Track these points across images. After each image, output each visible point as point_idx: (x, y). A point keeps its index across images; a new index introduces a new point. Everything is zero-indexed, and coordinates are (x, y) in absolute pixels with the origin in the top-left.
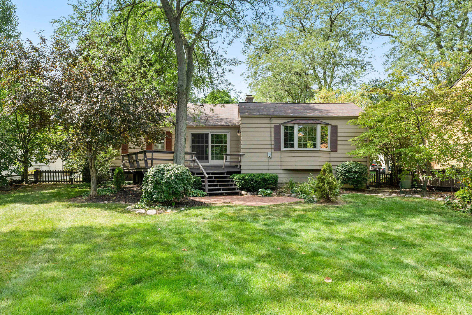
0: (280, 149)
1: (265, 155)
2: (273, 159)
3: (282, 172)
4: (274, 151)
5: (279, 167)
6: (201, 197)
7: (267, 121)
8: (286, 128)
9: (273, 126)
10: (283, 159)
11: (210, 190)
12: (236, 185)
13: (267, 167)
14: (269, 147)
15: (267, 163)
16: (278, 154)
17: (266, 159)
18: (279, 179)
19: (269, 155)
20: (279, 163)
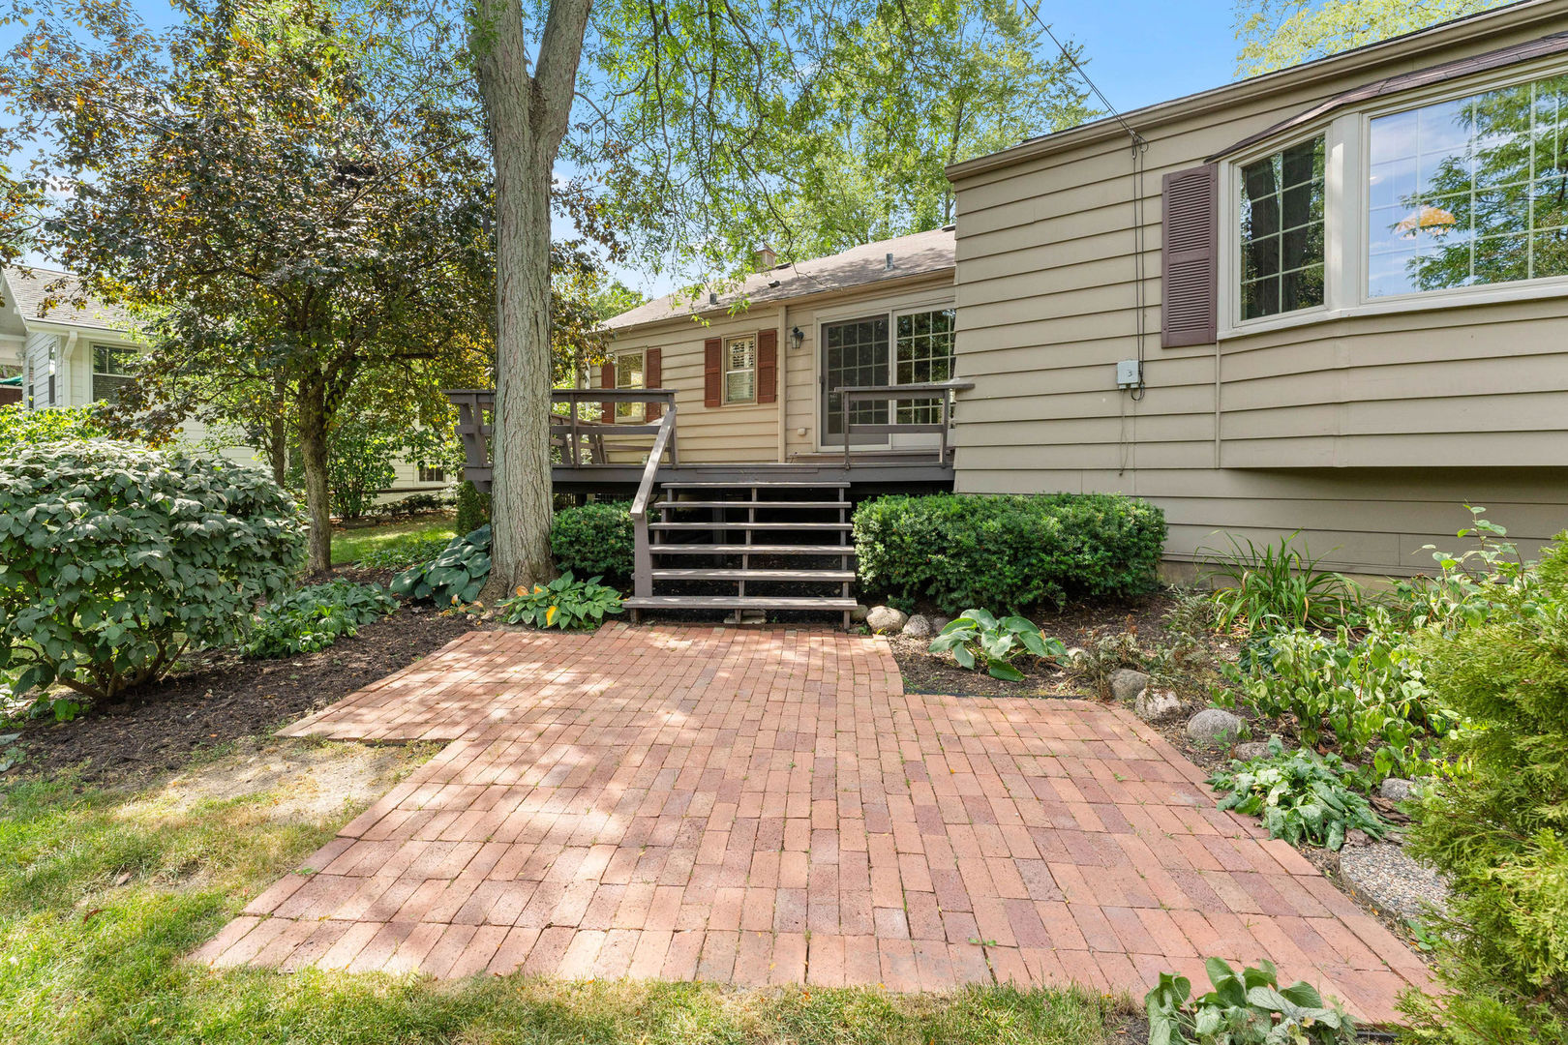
0: (1214, 328)
1: (1101, 379)
2: (1152, 402)
3: (1225, 485)
4: (1165, 347)
5: (1205, 455)
6: (556, 627)
7: (1118, 161)
8: (1256, 178)
9: (1153, 183)
10: (1234, 398)
11: (662, 588)
12: (852, 562)
13: (1111, 457)
14: (1127, 324)
15: (1111, 431)
16: (1195, 366)
17: (1111, 404)
18: (1171, 533)
19: (1127, 374)
20: (1205, 427)
